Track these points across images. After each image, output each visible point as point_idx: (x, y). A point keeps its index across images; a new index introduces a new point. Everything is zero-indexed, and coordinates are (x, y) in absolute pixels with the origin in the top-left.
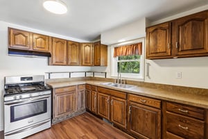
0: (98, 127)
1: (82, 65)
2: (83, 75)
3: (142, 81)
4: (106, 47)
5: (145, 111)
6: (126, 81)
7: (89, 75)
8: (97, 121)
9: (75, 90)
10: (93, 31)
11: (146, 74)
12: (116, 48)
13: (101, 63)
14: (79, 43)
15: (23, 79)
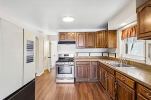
0: (99, 93)
1: (96, 48)
2: (100, 55)
3: (144, 63)
4: (114, 32)
6: (129, 61)
8: (102, 90)
9: (89, 64)
11: (147, 56)
13: (109, 46)
14: (94, 32)
15: (65, 55)
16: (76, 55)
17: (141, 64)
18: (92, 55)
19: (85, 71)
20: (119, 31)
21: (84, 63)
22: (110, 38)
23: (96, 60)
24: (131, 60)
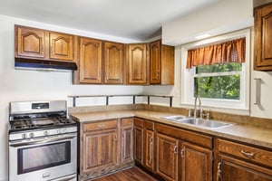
1: (128, 84)
2: (129, 101)
3: (248, 114)
4: (171, 49)
5: (251, 175)
6: (210, 112)
7: (139, 100)
9: (116, 127)
10: (147, 21)
11: (254, 100)
12: (191, 52)
13: (162, 80)
14: (123, 44)
15: (35, 106)
16: (70, 104)
17: (242, 117)
18: (112, 102)
19: (107, 147)
20: (183, 49)
21: (103, 125)
22: (164, 62)
23: (133, 115)
24: (213, 110)
